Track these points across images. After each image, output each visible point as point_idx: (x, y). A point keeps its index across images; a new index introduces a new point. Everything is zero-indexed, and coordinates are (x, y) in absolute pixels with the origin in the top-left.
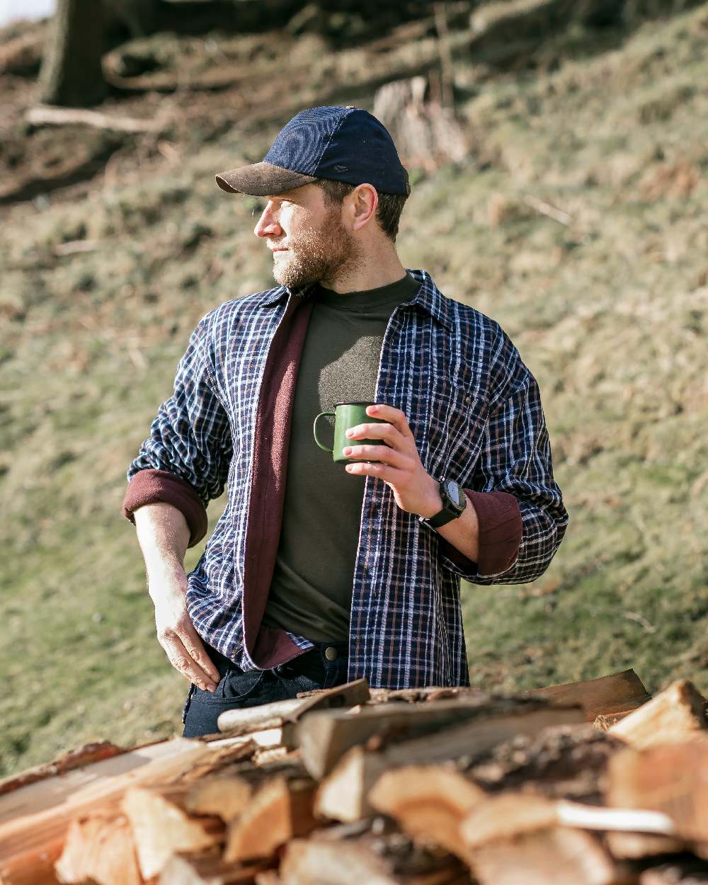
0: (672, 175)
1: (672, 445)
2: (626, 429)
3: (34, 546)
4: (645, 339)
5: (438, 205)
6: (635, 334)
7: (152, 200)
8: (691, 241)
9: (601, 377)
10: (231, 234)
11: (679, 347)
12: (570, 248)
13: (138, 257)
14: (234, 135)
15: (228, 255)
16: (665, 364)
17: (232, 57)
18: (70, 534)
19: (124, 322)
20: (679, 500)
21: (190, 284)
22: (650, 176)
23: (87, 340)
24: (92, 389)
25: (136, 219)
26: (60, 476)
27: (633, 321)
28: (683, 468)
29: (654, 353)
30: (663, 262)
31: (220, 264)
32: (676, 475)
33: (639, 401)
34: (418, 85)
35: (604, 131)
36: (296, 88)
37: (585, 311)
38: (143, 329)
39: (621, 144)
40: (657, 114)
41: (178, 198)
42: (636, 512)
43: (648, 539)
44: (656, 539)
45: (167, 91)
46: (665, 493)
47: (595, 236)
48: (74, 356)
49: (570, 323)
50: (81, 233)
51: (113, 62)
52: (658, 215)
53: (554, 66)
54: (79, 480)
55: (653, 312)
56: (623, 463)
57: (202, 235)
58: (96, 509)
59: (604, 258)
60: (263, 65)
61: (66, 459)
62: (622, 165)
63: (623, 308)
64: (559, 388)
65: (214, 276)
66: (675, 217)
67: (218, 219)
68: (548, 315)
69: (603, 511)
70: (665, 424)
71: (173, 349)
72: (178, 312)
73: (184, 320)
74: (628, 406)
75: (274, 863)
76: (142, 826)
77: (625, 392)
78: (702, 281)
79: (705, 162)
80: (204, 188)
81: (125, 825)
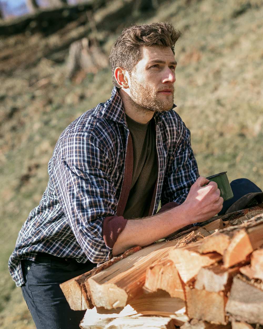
0: (191, 56)
1: (223, 147)
2: (204, 146)
4: (202, 112)
5: (102, 84)
8: (207, 77)
10: (24, 108)
11: (216, 112)
14: (18, 72)
15: (26, 115)
16: (212, 119)
17: (7, 47)
20: (233, 166)
21: (14, 129)
27: (194, 107)
28: (229, 154)
29: (207, 117)
30: (198, 87)
31: (23, 119)
32: (228, 157)
33: (206, 134)
34: (85, 42)
36: (35, 53)
46: (226, 164)
52: (191, 70)
55: (200, 102)
56: (207, 157)
57: (14, 111)
60: (20, 47)
63: (188, 103)
65: (22, 124)
66: (197, 70)
67: (19, 103)
70: (218, 141)
71: (15, 152)
72: (13, 139)
73: (16, 141)
74: (202, 137)
75: (248, 262)
76: (179, 263)
77: (199, 132)
78: (216, 89)
79: (203, 49)
80: (11, 93)
81: (171, 265)
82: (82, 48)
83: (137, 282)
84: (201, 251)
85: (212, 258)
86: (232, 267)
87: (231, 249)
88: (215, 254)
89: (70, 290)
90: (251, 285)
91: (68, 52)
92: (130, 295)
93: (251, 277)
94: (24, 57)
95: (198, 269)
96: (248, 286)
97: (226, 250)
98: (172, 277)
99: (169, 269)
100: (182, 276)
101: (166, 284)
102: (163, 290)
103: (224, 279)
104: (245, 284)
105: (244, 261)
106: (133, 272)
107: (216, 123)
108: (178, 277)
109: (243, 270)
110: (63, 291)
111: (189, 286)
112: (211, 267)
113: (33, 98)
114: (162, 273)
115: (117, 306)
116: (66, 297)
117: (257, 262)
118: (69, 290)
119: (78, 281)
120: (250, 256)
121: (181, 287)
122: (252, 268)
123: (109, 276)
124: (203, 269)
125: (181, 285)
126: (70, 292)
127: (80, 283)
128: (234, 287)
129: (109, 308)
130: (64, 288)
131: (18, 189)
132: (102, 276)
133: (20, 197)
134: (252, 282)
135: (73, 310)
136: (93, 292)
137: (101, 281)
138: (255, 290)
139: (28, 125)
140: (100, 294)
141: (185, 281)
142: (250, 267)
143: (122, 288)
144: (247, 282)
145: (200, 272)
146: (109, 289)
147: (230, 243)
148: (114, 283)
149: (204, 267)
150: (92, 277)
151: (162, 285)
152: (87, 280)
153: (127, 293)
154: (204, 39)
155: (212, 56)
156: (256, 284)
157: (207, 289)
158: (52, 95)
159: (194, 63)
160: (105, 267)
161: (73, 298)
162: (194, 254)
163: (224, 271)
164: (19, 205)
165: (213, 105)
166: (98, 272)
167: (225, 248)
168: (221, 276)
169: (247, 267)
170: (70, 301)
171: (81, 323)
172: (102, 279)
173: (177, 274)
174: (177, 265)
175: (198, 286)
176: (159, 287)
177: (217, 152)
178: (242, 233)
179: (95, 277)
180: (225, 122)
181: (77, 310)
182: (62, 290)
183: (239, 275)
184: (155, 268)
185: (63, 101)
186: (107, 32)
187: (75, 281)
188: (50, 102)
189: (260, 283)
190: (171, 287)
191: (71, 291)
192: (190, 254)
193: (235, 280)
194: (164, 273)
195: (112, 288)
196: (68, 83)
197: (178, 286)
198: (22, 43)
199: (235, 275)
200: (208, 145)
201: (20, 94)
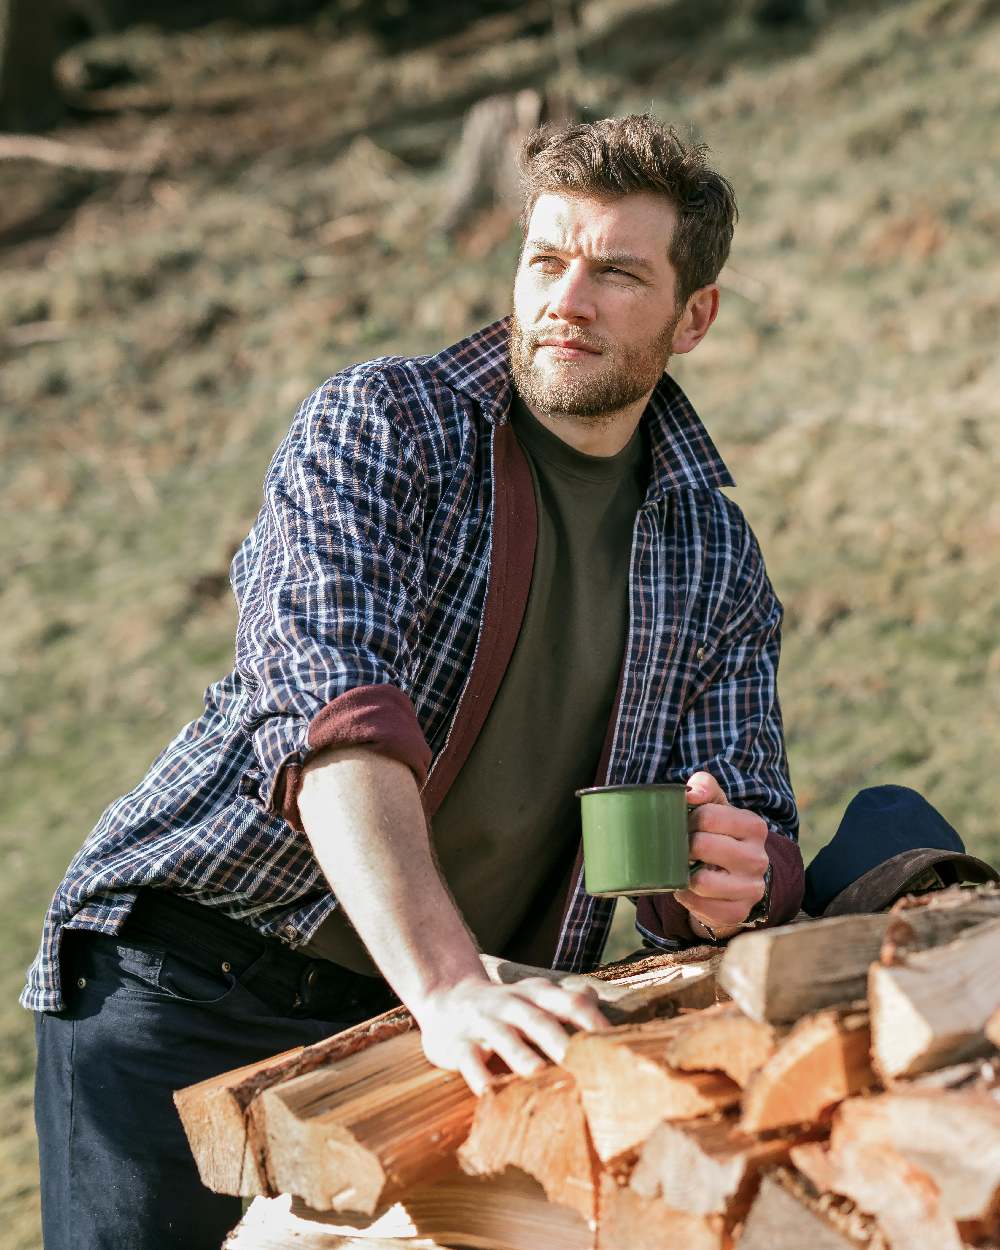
0: (907, 231)
1: (952, 603)
2: (883, 585)
3: (21, 755)
4: (902, 457)
6: (886, 450)
7: (144, 267)
8: (948, 322)
9: (840, 511)
10: (261, 313)
11: (951, 467)
12: (768, 333)
13: (129, 348)
14: (260, 173)
15: (261, 343)
16: (933, 491)
17: (239, 65)
18: (74, 736)
19: (114, 438)
20: (972, 680)
21: (206, 386)
22: (874, 232)
23: (65, 464)
24: (80, 534)
25: (122, 294)
26: (54, 655)
27: (879, 433)
28: (971, 634)
29: (916, 477)
30: (907, 353)
31: (247, 355)
32: (963, 644)
33: (900, 543)
34: (528, 104)
35: (800, 168)
36: (338, 108)
37: (806, 419)
38: (146, 448)
39: (825, 187)
40: (874, 145)
41: (180, 264)
42: (910, 697)
43: (933, 733)
44: (946, 734)
45: (154, 112)
46: (950, 671)
47: (801, 315)
48: (49, 486)
49: (787, 437)
50: (42, 313)
51: (71, 70)
52: (894, 286)
53: (716, 78)
54: (84, 662)
55: (905, 419)
56: (885, 629)
57: (220, 317)
58: (111, 703)
59: (817, 346)
60: (286, 77)
61: (58, 632)
62: (830, 216)
63: (861, 413)
64: (782, 526)
65: (241, 373)
66: (918, 289)
67: (243, 293)
68: (752, 423)
69: (860, 695)
70: (939, 575)
71: (193, 477)
72: (194, 424)
73: (205, 436)
74: (885, 550)
75: (819, 1133)
76: (594, 1088)
77: (878, 531)
78: (970, 377)
79: (955, 212)
80: (218, 249)
81: (565, 1090)
82: (511, 126)
83: (431, 1130)
84: (674, 1061)
85: (705, 1091)
86: (767, 1135)
87: (775, 1071)
88: (719, 1081)
89: (206, 1121)
90: (817, 1213)
91: (456, 134)
92: (395, 1178)
93: (821, 1187)
94: (292, 116)
95: (653, 1122)
96: (806, 1216)
97: (759, 1070)
98: (562, 1132)
99: (557, 1105)
100: (596, 1135)
101: (538, 1154)
102: (525, 1173)
103: (729, 1175)
104: (796, 1207)
105: (809, 1122)
106: (424, 1093)
107: (945, 507)
108: (581, 1136)
109: (802, 1157)
110: (181, 1117)
111: (616, 1175)
112: (696, 1124)
113: (300, 280)
114: (532, 1114)
115: (346, 1207)
116: (191, 1141)
117: (852, 1137)
118: (202, 1118)
119: (239, 1096)
120: (832, 1110)
121: (587, 1173)
122: (832, 1155)
123: (343, 1089)
124: (668, 1130)
125: (588, 1166)
126: (207, 1127)
127: (246, 1101)
128: (759, 1208)
129: (320, 1205)
130: (188, 1109)
131: (175, 623)
132: (316, 1087)
133: (177, 654)
134: (825, 1202)
135: (208, 1189)
136: (273, 1138)
137: (307, 1106)
138: (827, 1235)
139: (261, 382)
140: (296, 1153)
141: (605, 1155)
142: (826, 1150)
143: (370, 1147)
144: (806, 1199)
145: (654, 1134)
146: (326, 1140)
147: (775, 1049)
148: (349, 1123)
149: (672, 1122)
150: (280, 1087)
151: (526, 1153)
152: (260, 1093)
153: (385, 1169)
154: (969, 176)
155: (981, 244)
156: (833, 1214)
157: (670, 1198)
158: (370, 282)
159: (912, 259)
160: (333, 1055)
161: (213, 1150)
162: (648, 1068)
163: (739, 1144)
164: (169, 684)
165: (947, 440)
166: (308, 1068)
167: (754, 1064)
168: (722, 1163)
169: (816, 1149)
170: (201, 1157)
171: (229, 1240)
172: (313, 1099)
173: (580, 1125)
174: (587, 1095)
175: (641, 1182)
176: (512, 1158)
177: (929, 618)
178: (824, 1027)
179: (290, 1088)
180: (976, 511)
181: (222, 1190)
182: (179, 1112)
183: (782, 1173)
184: (510, 1089)
185: (410, 314)
186: (616, 82)
187: (227, 1091)
188: (359, 308)
189: (850, 1211)
190: (553, 1165)
191: (210, 1123)
192: (635, 1065)
193: (767, 1186)
194: (538, 1116)
195: (337, 1139)
196: (437, 248)
197: (577, 1166)
198: (299, 62)
199: (768, 1171)
200: (898, 585)
201: (252, 260)
